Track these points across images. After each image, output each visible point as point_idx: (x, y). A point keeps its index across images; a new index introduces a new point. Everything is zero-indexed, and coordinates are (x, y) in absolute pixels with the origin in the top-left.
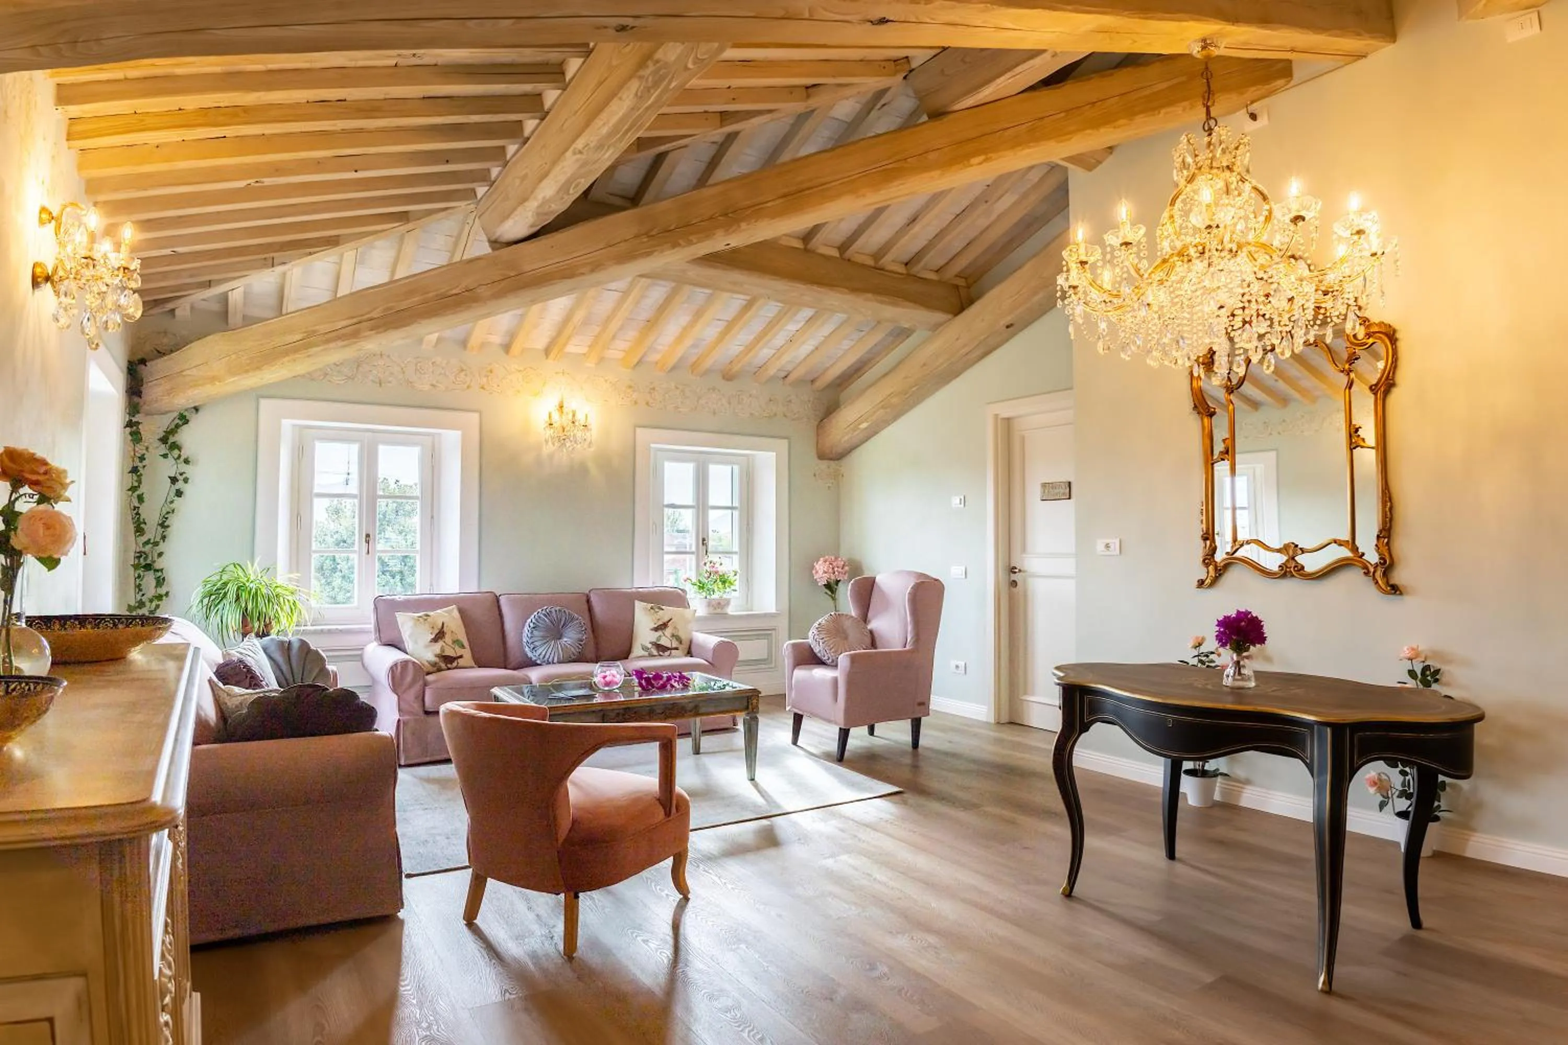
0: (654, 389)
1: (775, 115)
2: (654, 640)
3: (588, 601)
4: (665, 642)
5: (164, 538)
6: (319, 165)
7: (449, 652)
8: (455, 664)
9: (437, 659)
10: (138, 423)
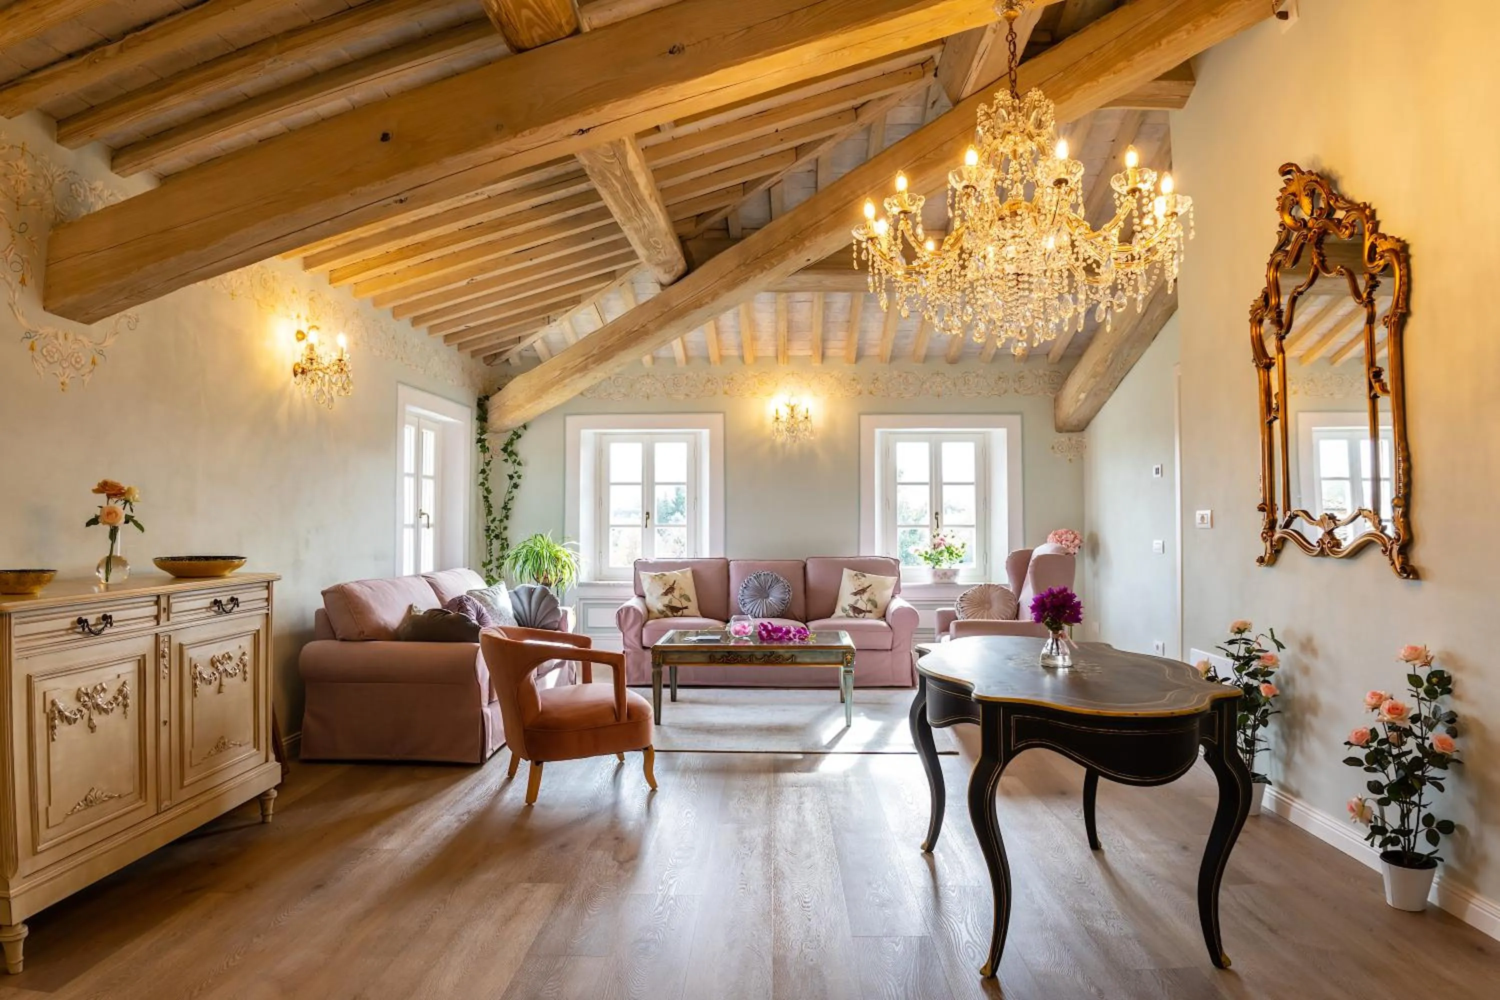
0: (877, 379)
1: (837, 139)
2: (852, 603)
3: (805, 568)
4: (861, 605)
5: (507, 517)
6: (507, 261)
7: (676, 603)
8: (680, 613)
9: (664, 609)
10: (484, 440)
